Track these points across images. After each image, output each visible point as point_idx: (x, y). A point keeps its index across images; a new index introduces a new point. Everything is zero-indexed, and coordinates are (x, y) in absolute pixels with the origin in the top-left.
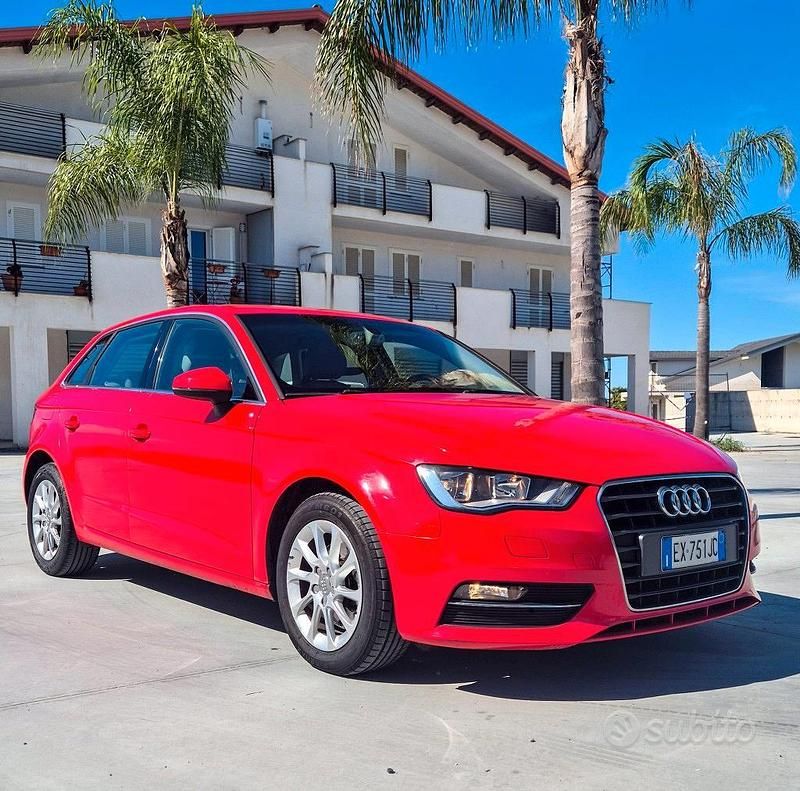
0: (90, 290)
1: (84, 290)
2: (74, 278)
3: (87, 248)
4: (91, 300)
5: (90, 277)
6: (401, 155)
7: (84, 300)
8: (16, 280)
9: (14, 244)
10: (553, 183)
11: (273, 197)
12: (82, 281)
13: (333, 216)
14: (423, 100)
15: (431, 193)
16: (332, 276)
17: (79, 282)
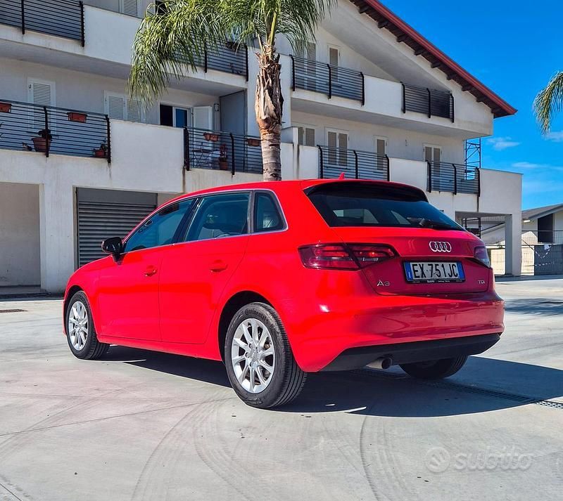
0: (109, 152)
1: (104, 152)
2: (95, 142)
3: (106, 116)
4: (109, 161)
5: (109, 141)
6: (334, 53)
7: (103, 162)
8: (47, 142)
9: (45, 110)
10: (449, 79)
11: (247, 80)
12: (102, 145)
13: (291, 98)
14: (358, 8)
15: (363, 82)
16: (298, 146)
17: (99, 146)
